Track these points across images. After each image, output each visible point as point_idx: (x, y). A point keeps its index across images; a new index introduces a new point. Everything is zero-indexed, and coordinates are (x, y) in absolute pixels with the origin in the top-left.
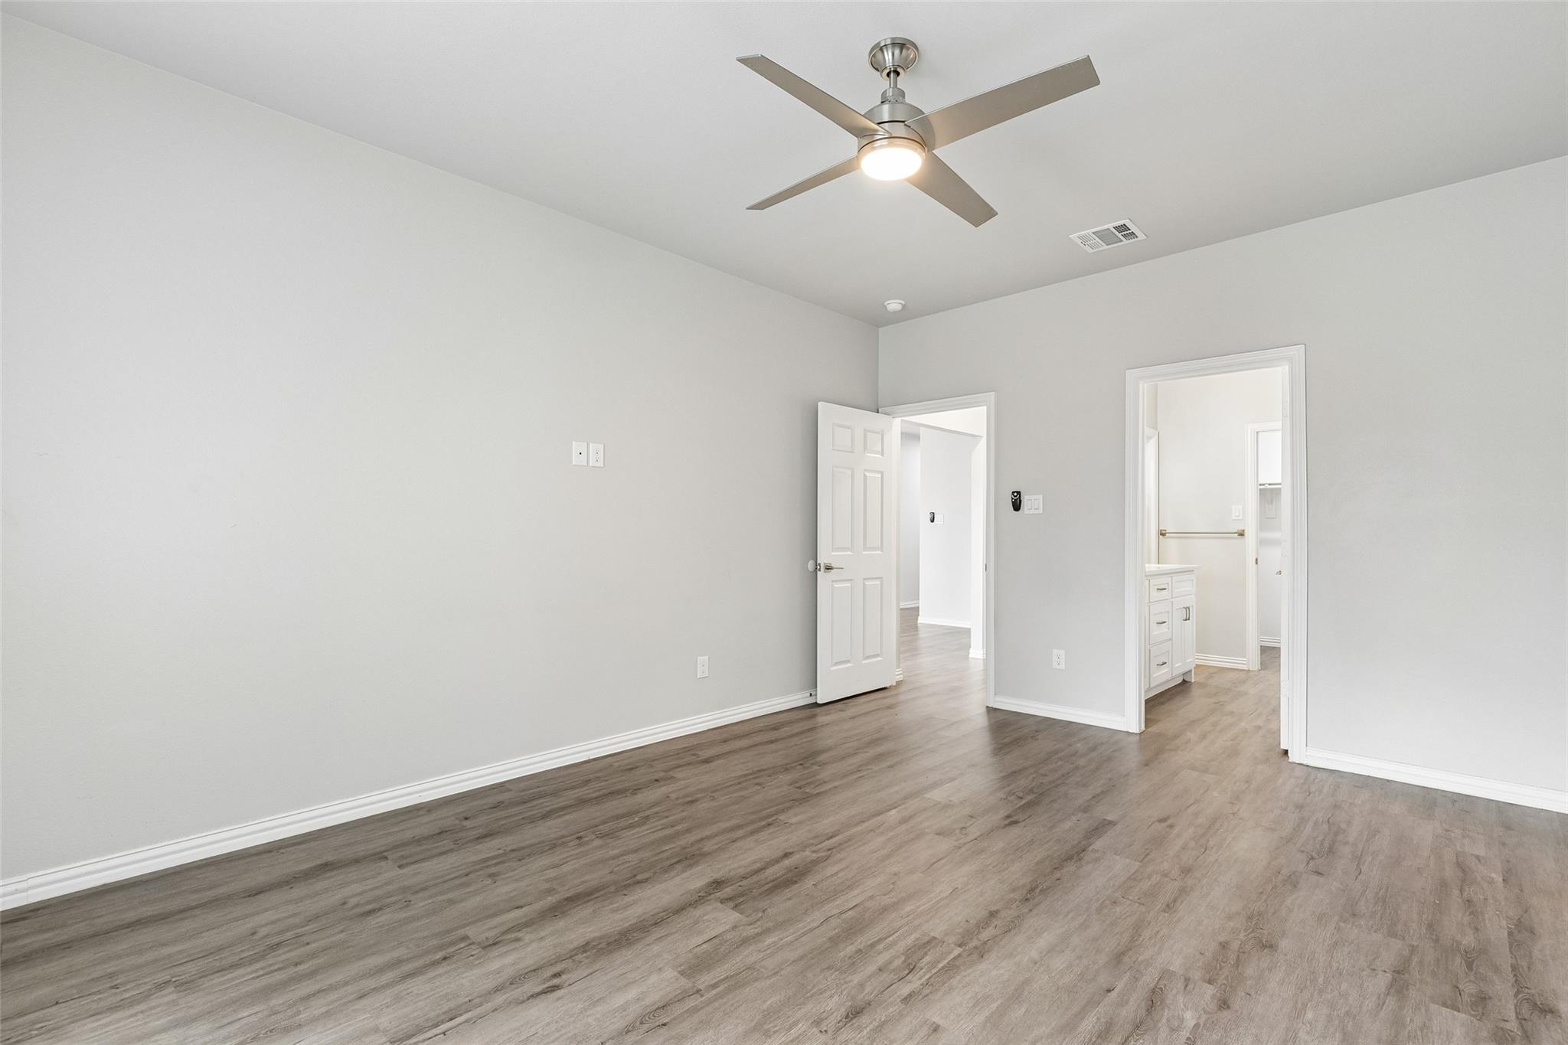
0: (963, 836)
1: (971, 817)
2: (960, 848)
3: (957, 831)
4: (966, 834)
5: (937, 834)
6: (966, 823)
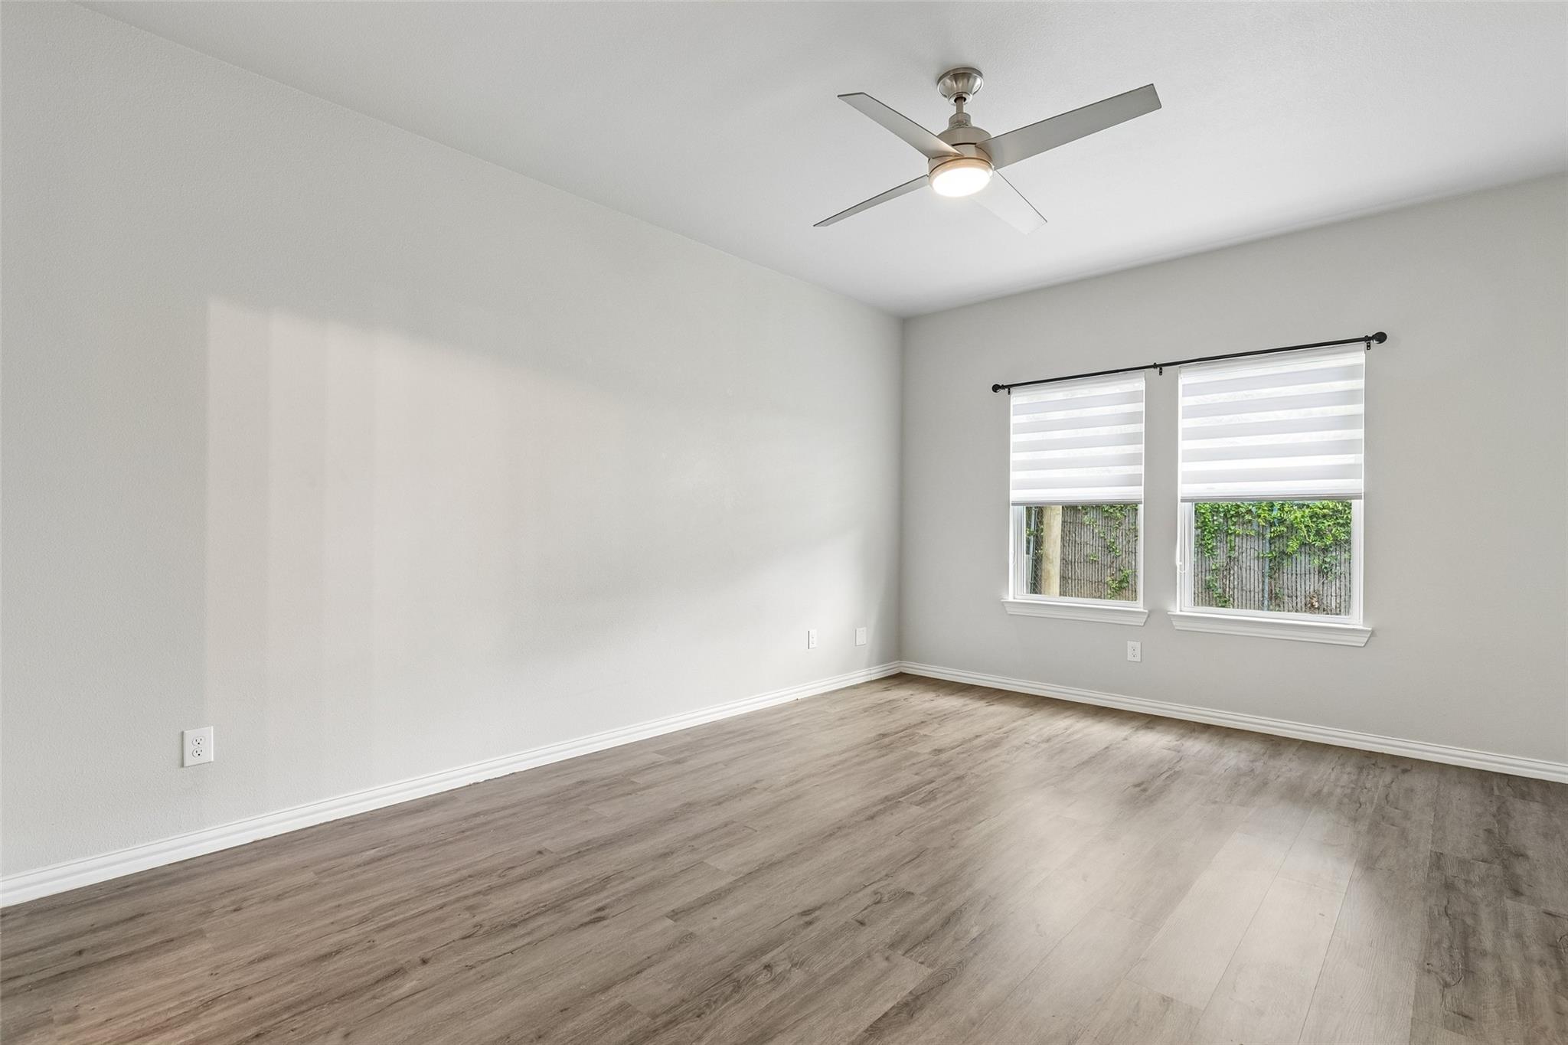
0: (881, 890)
1: (862, 923)
2: (886, 875)
3: (885, 898)
4: (876, 894)
5: (913, 894)
6: (872, 912)
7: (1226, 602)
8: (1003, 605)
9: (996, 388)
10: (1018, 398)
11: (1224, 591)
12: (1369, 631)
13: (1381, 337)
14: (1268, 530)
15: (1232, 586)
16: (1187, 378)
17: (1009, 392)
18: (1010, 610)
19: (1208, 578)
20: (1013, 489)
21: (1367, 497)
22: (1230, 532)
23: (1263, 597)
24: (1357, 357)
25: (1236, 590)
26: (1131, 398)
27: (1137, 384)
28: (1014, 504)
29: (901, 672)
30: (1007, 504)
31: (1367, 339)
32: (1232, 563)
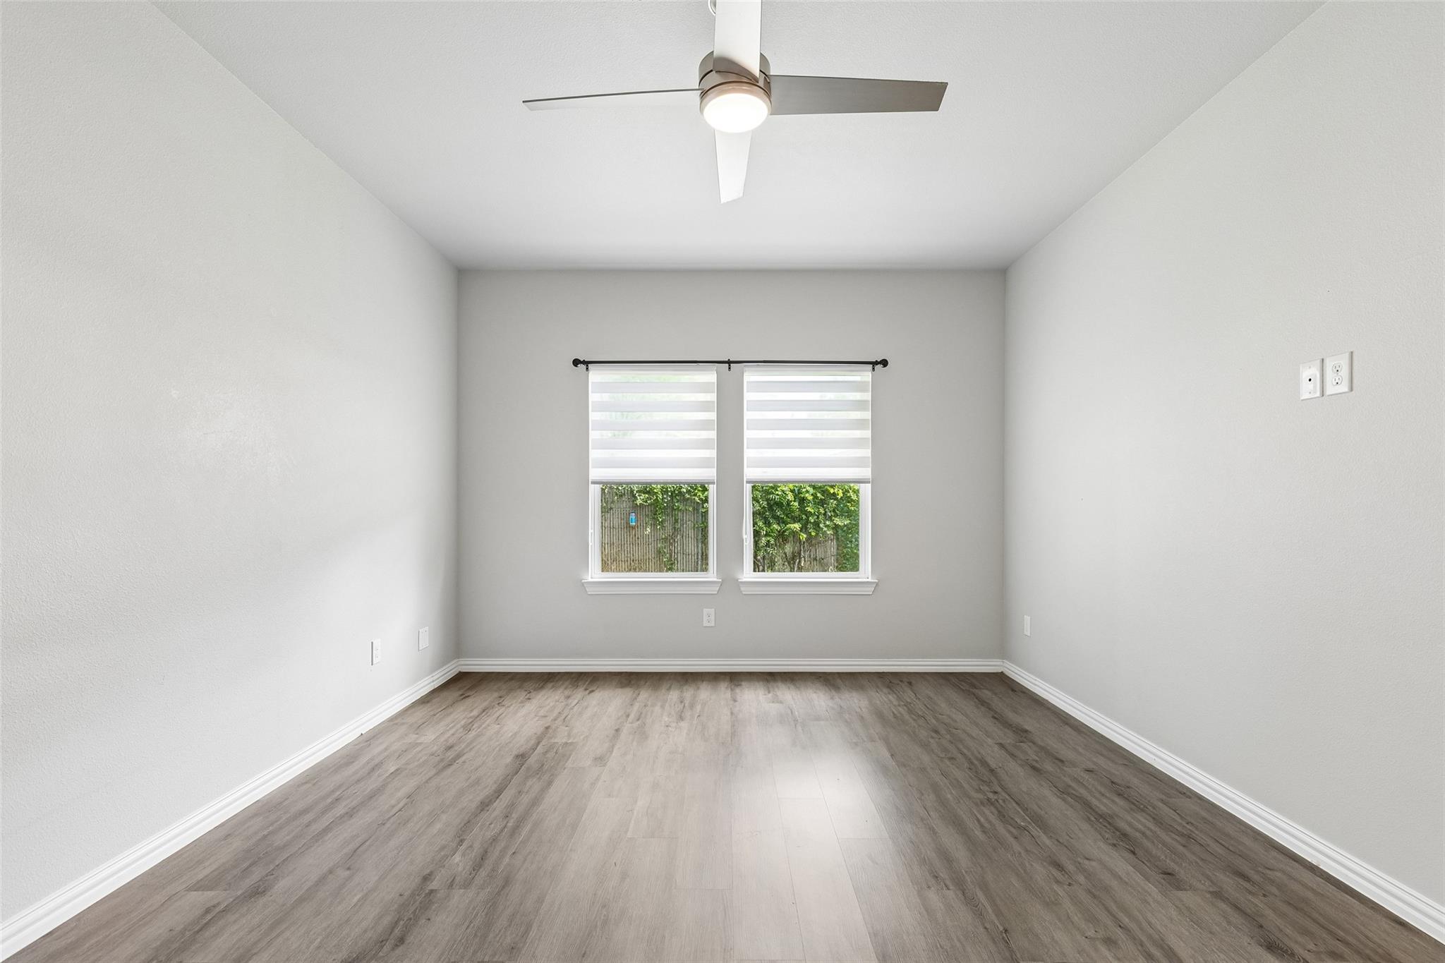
7: (672, 564)
8: (583, 585)
9: (576, 362)
10: (596, 376)
11: (671, 556)
12: (875, 582)
13: (884, 363)
14: (701, 506)
15: (676, 551)
16: (751, 376)
17: (587, 369)
18: (590, 590)
19: (659, 545)
20: (593, 467)
21: (873, 482)
22: (675, 508)
23: (697, 558)
24: (865, 375)
25: (679, 554)
26: (704, 388)
27: (709, 376)
28: (594, 483)
29: (460, 672)
30: (585, 482)
31: (874, 364)
32: (676, 533)
